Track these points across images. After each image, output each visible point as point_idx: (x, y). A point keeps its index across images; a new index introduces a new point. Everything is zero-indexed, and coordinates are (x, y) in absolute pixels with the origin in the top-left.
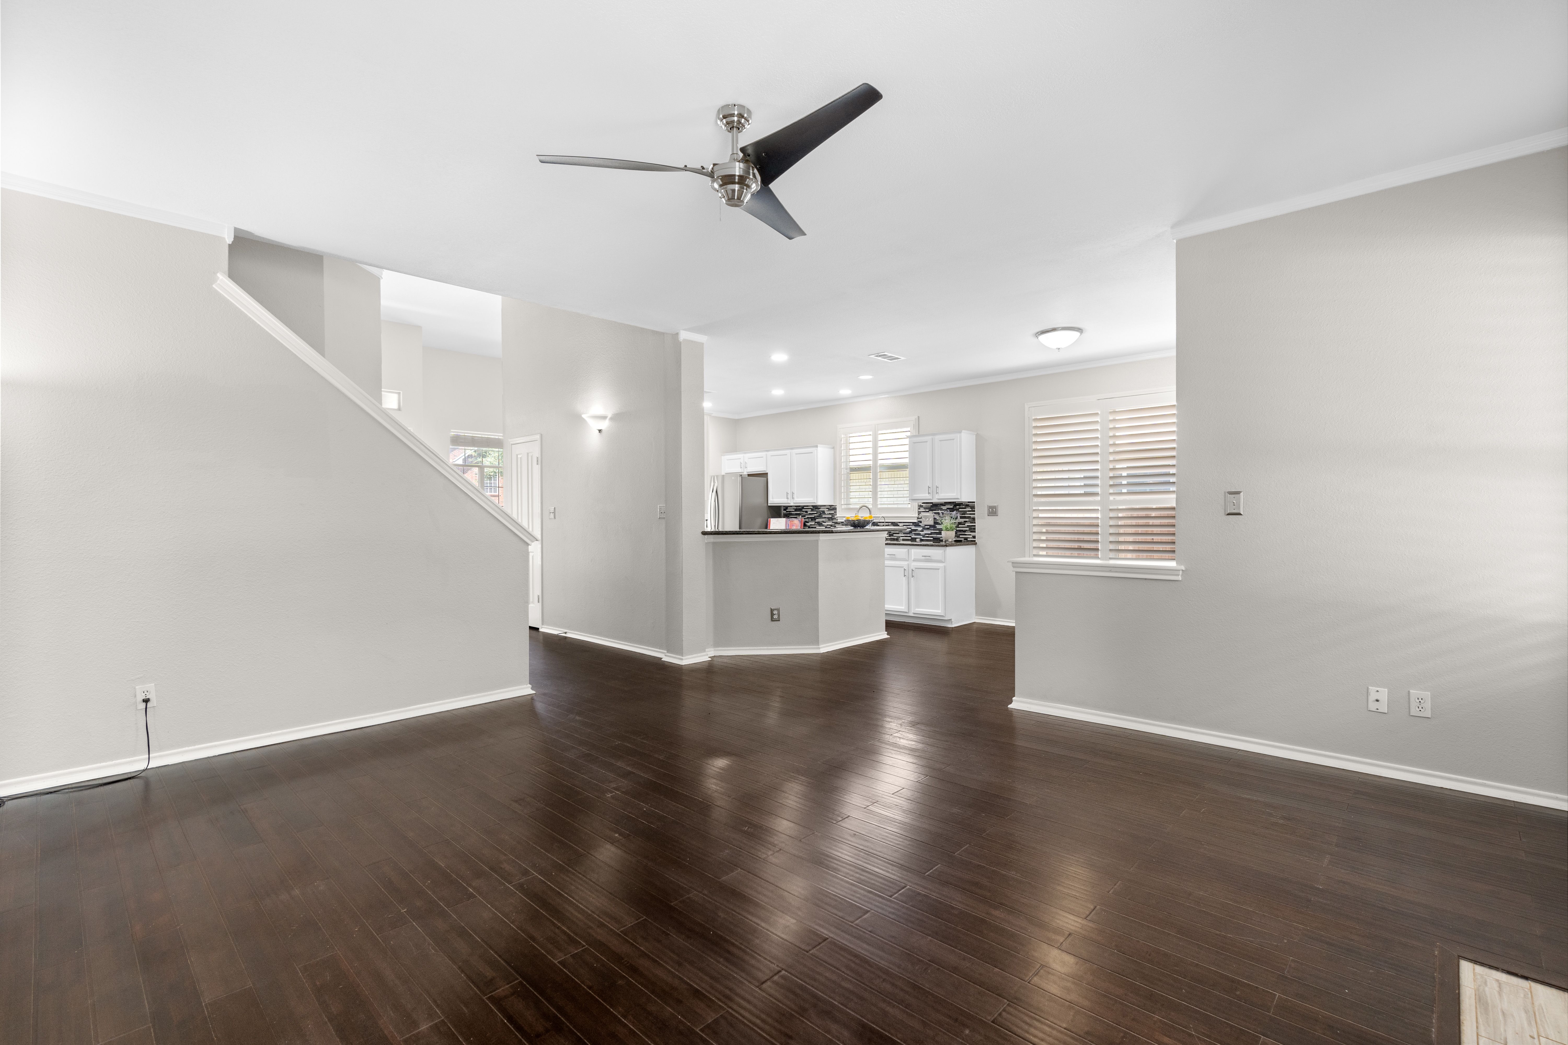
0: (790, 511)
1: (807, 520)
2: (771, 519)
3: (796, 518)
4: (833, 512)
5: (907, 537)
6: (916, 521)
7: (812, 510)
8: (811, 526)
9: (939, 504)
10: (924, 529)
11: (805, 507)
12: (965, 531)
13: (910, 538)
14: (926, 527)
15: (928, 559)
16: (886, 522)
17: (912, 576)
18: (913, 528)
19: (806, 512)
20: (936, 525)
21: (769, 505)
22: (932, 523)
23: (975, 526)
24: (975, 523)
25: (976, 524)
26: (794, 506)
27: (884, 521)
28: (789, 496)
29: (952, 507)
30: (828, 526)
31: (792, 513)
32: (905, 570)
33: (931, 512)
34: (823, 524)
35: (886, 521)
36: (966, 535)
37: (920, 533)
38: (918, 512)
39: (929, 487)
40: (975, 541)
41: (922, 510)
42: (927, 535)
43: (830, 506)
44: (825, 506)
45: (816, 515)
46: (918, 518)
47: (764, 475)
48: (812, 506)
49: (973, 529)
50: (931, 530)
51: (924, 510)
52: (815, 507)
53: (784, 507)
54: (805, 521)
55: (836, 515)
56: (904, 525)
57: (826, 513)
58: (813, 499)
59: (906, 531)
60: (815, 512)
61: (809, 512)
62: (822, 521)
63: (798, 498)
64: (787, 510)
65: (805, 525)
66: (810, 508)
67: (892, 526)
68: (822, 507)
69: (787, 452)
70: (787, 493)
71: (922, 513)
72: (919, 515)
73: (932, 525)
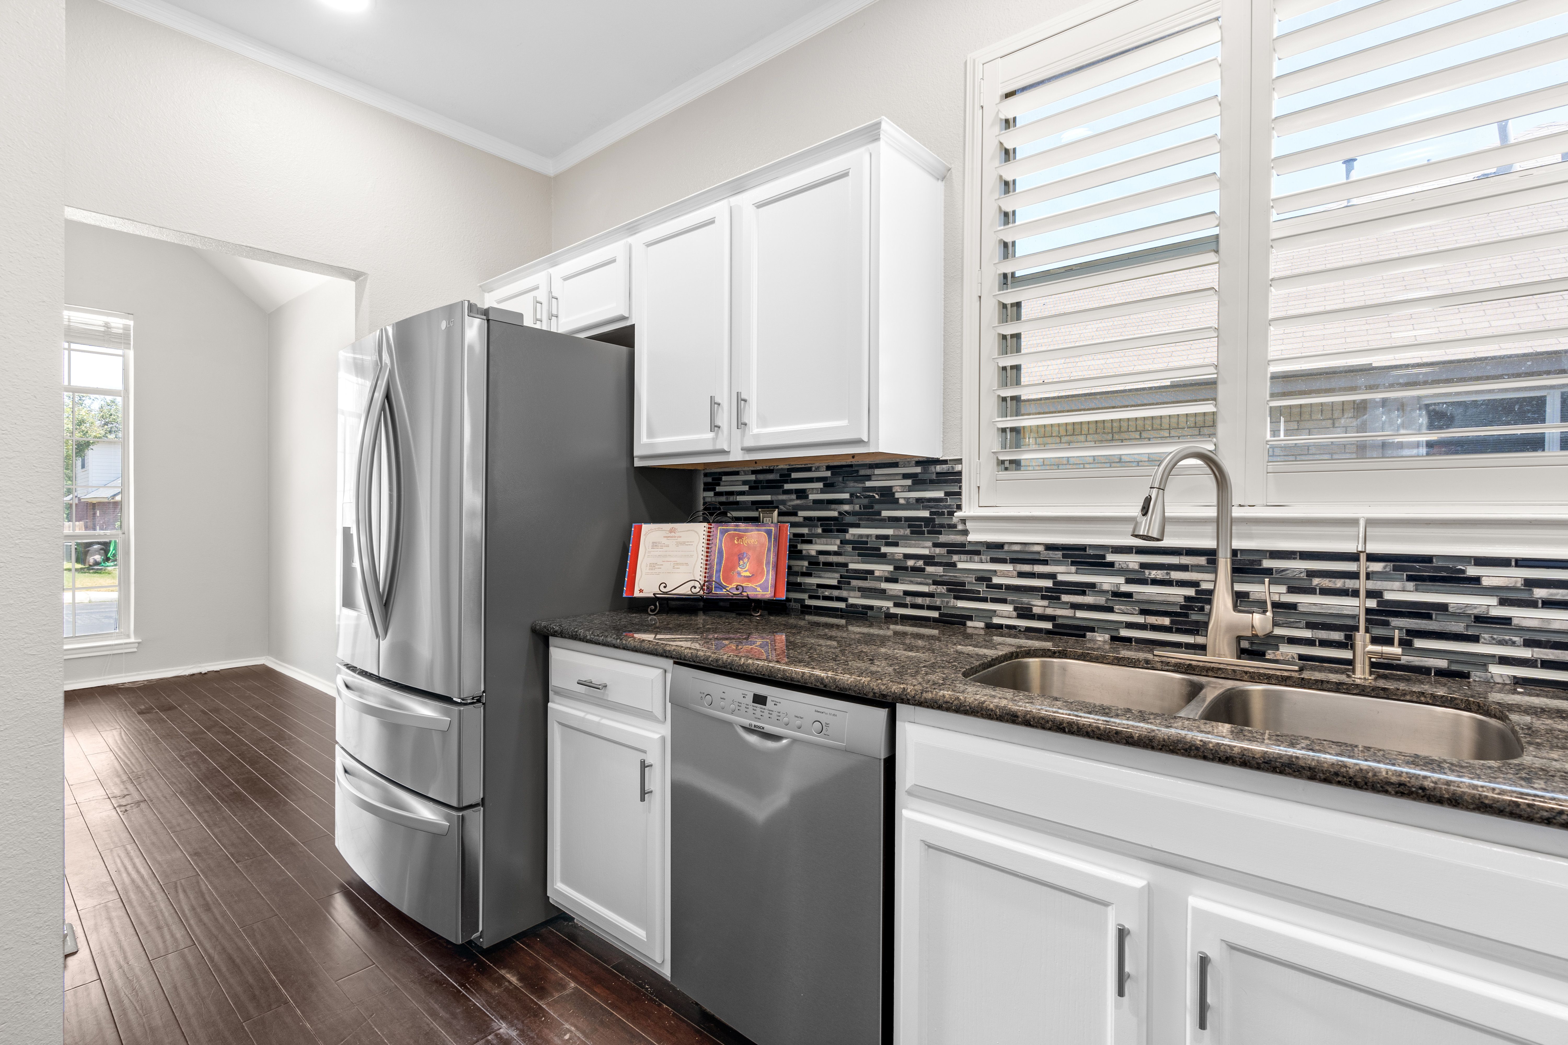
0: (731, 493)
1: (805, 531)
2: (645, 527)
3: (755, 520)
4: (940, 494)
7: (829, 486)
8: (822, 559)
11: (794, 475)
19: (801, 495)
21: (638, 463)
26: (746, 461)
28: (724, 418)
30: (910, 563)
31: (740, 498)
34: (884, 549)
43: (926, 463)
45: (846, 507)
47: (623, 335)
48: (828, 468)
53: (705, 471)
54: (796, 535)
55: (959, 507)
56: (1530, 583)
57: (902, 501)
58: (844, 423)
59: (1556, 626)
60: (846, 496)
61: (812, 497)
62: (878, 537)
63: (763, 421)
64: (718, 489)
65: (795, 553)
66: (819, 480)
67: (1397, 585)
68: (877, 471)
69: (718, 209)
70: (714, 404)
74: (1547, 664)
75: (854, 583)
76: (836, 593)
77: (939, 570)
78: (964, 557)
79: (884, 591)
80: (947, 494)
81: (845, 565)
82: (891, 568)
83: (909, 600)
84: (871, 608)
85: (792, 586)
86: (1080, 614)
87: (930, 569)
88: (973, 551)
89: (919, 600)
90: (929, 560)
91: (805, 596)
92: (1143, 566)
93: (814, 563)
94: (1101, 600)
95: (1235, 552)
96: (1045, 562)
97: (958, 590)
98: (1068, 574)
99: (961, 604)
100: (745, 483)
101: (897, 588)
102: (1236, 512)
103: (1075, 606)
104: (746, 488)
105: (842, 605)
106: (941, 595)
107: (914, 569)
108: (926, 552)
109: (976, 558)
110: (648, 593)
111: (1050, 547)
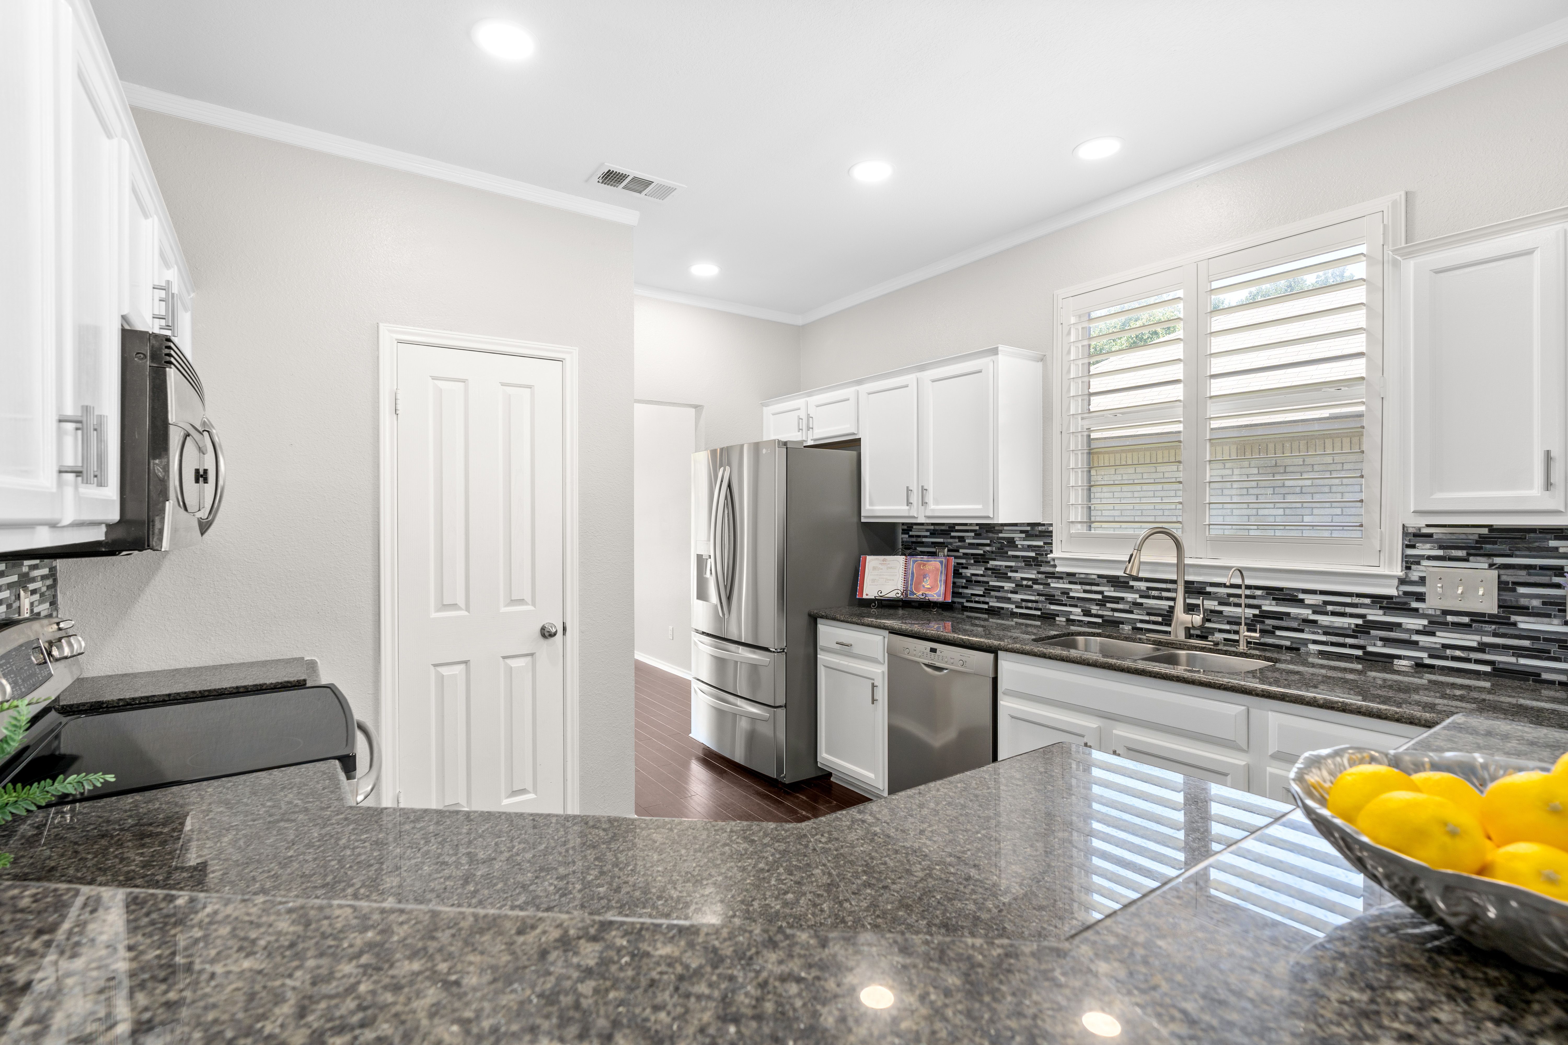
0: (919, 536)
1: (964, 561)
2: (869, 558)
3: (933, 554)
4: (1041, 543)
5: (1343, 645)
6: (1393, 592)
7: (978, 535)
8: (974, 578)
10: (1437, 623)
13: (1359, 653)
14: (1451, 619)
16: (1248, 587)
18: (1376, 615)
19: (962, 539)
20: (1516, 618)
21: (863, 520)
22: (1491, 607)
26: (928, 524)
27: (1238, 581)
28: (915, 498)
30: (1025, 583)
31: (924, 540)
33: (1482, 563)
34: (1010, 574)
35: (1248, 582)
37: (1416, 637)
38: (1405, 557)
41: (1424, 549)
42: (1458, 653)
43: (1033, 525)
44: (1016, 525)
45: (988, 548)
46: (1402, 581)
47: (854, 444)
48: (977, 524)
50: (1483, 633)
51: (1440, 553)
52: (987, 529)
53: (903, 524)
54: (958, 564)
55: (1051, 551)
56: (1326, 603)
57: (1019, 546)
58: (980, 507)
59: (1336, 625)
60: (988, 542)
61: (968, 541)
62: (1006, 567)
63: (937, 502)
64: (911, 533)
65: (957, 574)
66: (972, 531)
67: (1268, 602)
68: (1005, 528)
69: (910, 379)
70: (909, 490)
71: (1425, 563)
72: (1408, 568)
73: (1490, 615)
74: (1333, 644)
75: (993, 593)
76: (982, 599)
77: (1041, 587)
78: (1054, 580)
79: (1010, 599)
80: (1045, 543)
81: (988, 583)
82: (1014, 585)
83: (1024, 604)
84: (1002, 608)
85: (955, 594)
86: (1116, 614)
87: (1035, 587)
88: (1059, 577)
89: (1030, 605)
90: (1035, 581)
91: (964, 600)
92: (1149, 588)
93: (969, 581)
94: (1127, 607)
95: (1187, 582)
96: (1098, 585)
97: (1051, 599)
98: (1110, 592)
99: (1053, 607)
100: (927, 530)
101: (1017, 597)
102: (1187, 561)
103: (1114, 610)
104: (928, 534)
105: (986, 606)
106: (1042, 602)
107: (1027, 586)
108: (1033, 576)
109: (1061, 581)
110: (871, 596)
111: (1100, 576)
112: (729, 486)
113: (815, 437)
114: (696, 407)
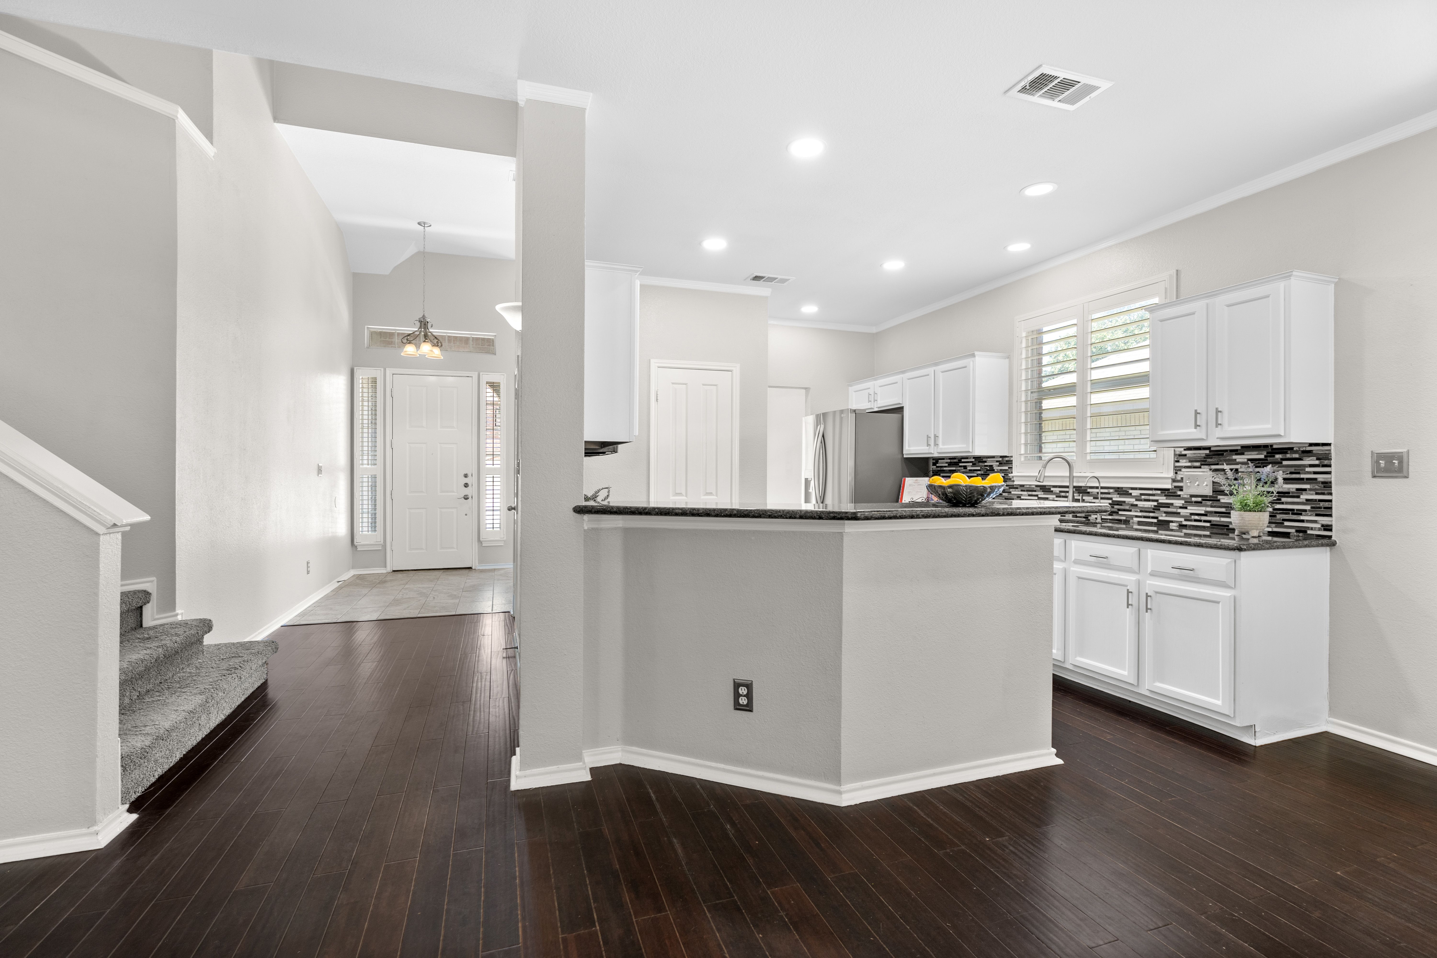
0: (942, 467)
2: (908, 479)
4: (1006, 468)
5: (1148, 517)
6: (1169, 486)
7: (974, 464)
9: (1226, 451)
10: (1188, 502)
11: (963, 460)
12: (1299, 512)
13: (1155, 521)
14: (1194, 499)
15: (1186, 574)
16: (1102, 488)
17: (1147, 609)
18: (1163, 500)
20: (1219, 497)
21: (905, 457)
22: (1208, 491)
23: (1331, 501)
24: (1331, 494)
25: (1334, 497)
26: (945, 458)
27: (1097, 485)
28: (932, 442)
29: (1262, 457)
31: (945, 469)
32: (1128, 592)
33: (1206, 469)
35: (1102, 485)
36: (1303, 521)
37: (1179, 510)
38: (1175, 467)
39: (1197, 413)
40: (1330, 537)
41: (1183, 463)
42: (1197, 517)
43: (1003, 457)
44: (993, 457)
46: (1174, 481)
47: (899, 410)
48: (974, 458)
49: (1324, 509)
50: (1207, 506)
51: (1189, 464)
52: (979, 460)
53: (932, 459)
55: (1012, 472)
56: (1142, 494)
57: (996, 470)
58: (965, 446)
59: (1146, 506)
60: (979, 468)
61: (968, 468)
63: (943, 444)
64: (937, 465)
66: (971, 462)
67: (1115, 496)
68: (989, 459)
69: (930, 370)
70: (928, 437)
71: (1183, 470)
72: (1176, 473)
73: (1210, 496)
74: (1145, 517)
78: (1013, 490)
80: (1009, 468)
88: (1016, 488)
92: (1061, 492)
95: (1074, 487)
96: (1035, 491)
98: (1041, 495)
100: (946, 463)
102: (1075, 474)
104: (947, 465)
109: (1017, 490)
110: (908, 500)
111: (1037, 486)
112: (823, 436)
113: (879, 406)
114: (806, 388)
